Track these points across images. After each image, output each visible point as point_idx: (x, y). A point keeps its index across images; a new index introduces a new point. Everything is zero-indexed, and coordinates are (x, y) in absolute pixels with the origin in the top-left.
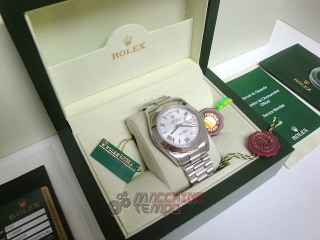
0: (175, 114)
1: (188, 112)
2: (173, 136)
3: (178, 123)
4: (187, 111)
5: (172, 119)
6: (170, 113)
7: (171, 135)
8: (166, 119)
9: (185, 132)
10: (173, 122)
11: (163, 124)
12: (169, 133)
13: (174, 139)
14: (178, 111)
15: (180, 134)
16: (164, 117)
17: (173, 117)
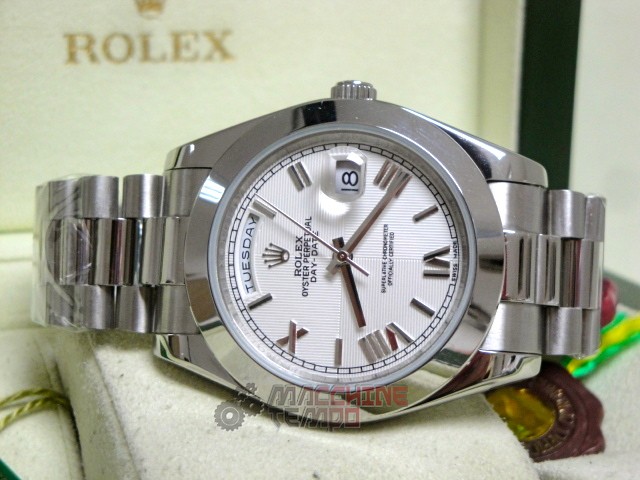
0: (266, 235)
1: (297, 159)
2: (375, 324)
3: (326, 254)
4: (287, 163)
5: (289, 267)
6: (247, 255)
7: (369, 330)
8: (267, 299)
9: (388, 248)
10: (305, 274)
11: (285, 333)
12: (352, 339)
13: (393, 334)
14: (257, 206)
15: (387, 281)
16: (253, 306)
17: (280, 256)
